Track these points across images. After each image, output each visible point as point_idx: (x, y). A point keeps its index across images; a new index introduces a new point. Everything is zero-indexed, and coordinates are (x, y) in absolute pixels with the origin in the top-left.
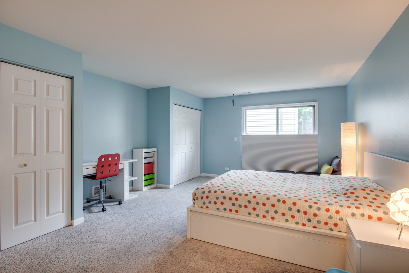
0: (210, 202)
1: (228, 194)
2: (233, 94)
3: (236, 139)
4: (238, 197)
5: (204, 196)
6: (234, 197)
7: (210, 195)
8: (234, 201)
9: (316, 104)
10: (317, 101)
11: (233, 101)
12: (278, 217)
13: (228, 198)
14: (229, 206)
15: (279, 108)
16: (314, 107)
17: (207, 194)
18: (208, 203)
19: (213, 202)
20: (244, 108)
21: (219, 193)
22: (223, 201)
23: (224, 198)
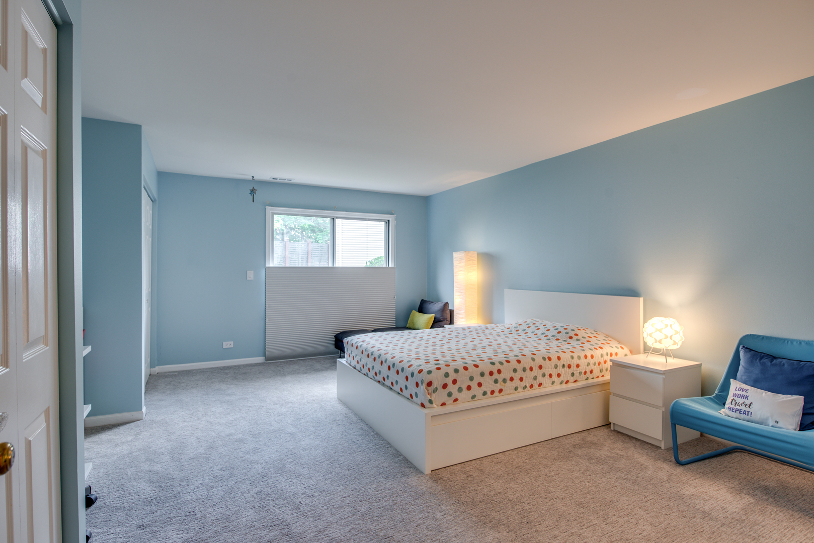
0: (460, 390)
1: (486, 367)
2: (253, 177)
3: (251, 275)
4: (500, 367)
5: (449, 381)
6: (494, 369)
7: (459, 377)
8: (496, 376)
9: (391, 218)
10: (393, 214)
11: (253, 191)
12: (546, 381)
13: (487, 373)
14: (491, 386)
15: (338, 218)
16: (388, 222)
17: (453, 376)
18: (457, 392)
19: (464, 387)
20: (269, 210)
21: (472, 369)
22: (481, 380)
23: (482, 374)
